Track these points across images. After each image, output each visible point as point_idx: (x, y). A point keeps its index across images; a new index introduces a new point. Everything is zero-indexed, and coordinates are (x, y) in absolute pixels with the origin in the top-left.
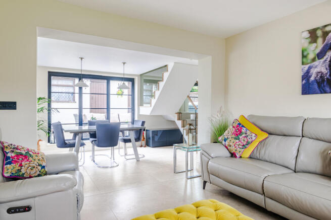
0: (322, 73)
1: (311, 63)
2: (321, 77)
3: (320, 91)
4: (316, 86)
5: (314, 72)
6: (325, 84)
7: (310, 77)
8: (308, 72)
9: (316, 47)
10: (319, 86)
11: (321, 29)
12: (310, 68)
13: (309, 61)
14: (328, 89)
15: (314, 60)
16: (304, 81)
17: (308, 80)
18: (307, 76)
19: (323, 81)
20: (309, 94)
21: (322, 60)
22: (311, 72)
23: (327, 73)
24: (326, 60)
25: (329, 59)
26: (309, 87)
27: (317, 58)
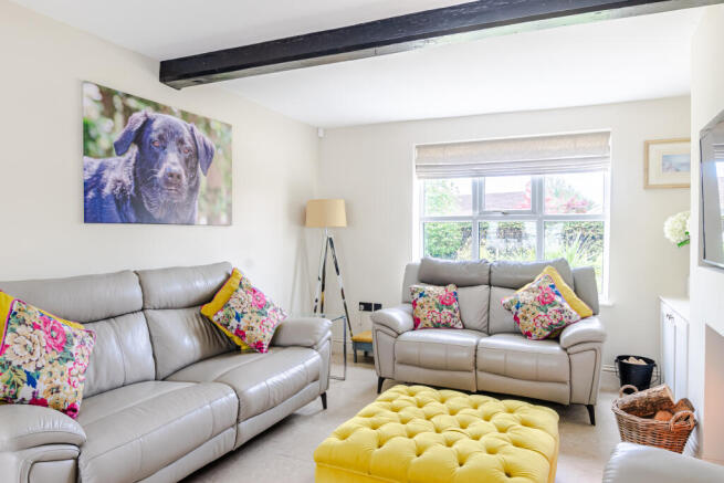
0: (123, 185)
1: (103, 157)
2: (122, 190)
3: (121, 217)
4: (113, 207)
5: (110, 177)
6: (128, 204)
7: (103, 186)
8: (98, 174)
9: (113, 129)
10: (119, 208)
11: (122, 98)
12: (102, 168)
13: (101, 153)
14: (132, 216)
15: (108, 153)
16: (91, 194)
17: (99, 192)
18: (97, 182)
19: (125, 198)
20: (101, 222)
21: (123, 159)
22: (104, 176)
23: (130, 186)
24: (129, 161)
25: (133, 160)
26: (102, 208)
27: (114, 152)
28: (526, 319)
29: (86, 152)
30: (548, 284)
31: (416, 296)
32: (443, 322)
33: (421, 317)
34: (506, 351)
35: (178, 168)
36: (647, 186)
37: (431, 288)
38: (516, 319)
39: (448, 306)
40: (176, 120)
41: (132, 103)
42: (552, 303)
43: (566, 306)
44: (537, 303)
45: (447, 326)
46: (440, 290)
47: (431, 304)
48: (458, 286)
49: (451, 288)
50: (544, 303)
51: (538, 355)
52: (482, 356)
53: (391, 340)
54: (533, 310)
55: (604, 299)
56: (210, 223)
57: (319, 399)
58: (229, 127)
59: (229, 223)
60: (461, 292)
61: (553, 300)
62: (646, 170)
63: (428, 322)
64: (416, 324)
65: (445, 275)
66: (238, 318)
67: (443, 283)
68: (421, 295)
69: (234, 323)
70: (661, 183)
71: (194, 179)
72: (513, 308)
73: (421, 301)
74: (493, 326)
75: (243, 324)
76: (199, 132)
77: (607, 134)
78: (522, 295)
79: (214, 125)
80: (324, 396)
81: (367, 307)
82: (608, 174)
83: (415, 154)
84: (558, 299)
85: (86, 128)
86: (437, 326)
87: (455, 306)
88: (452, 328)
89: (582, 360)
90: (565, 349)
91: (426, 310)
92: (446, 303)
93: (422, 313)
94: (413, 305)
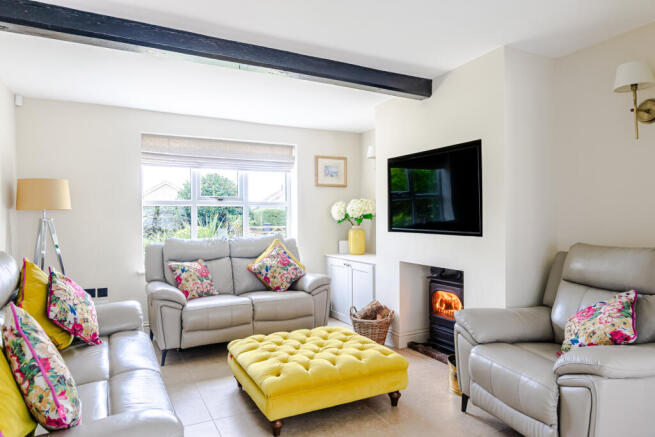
28: (274, 277)
30: (282, 252)
31: (179, 272)
32: (205, 290)
33: (189, 289)
36: (318, 185)
37: (189, 264)
38: (266, 279)
39: (206, 277)
42: (289, 264)
43: (297, 265)
44: (280, 265)
45: (209, 294)
46: (195, 265)
47: (193, 277)
48: (206, 261)
49: (202, 263)
50: (284, 265)
54: (278, 270)
60: (209, 265)
61: (289, 262)
62: (317, 175)
63: (194, 293)
64: (187, 295)
65: (194, 253)
66: (73, 311)
67: (195, 259)
68: (183, 271)
69: (70, 317)
70: (325, 183)
72: (264, 271)
73: (184, 275)
74: (238, 289)
75: (79, 317)
78: (267, 261)
84: (292, 262)
86: (201, 295)
87: (210, 276)
88: (212, 295)
90: (310, 293)
91: (191, 282)
92: (204, 275)
93: (189, 286)
94: (178, 282)
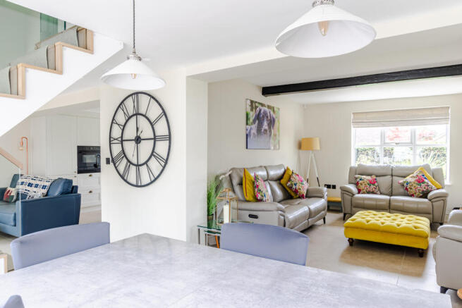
11: (255, 103)
12: (251, 129)
13: (250, 124)
21: (255, 125)
25: (257, 126)
28: (411, 189)
29: (247, 124)
30: (421, 175)
31: (358, 180)
32: (371, 191)
33: (361, 189)
34: (403, 201)
35: (267, 128)
37: (364, 177)
38: (406, 189)
39: (373, 184)
40: (266, 109)
41: (257, 104)
42: (423, 182)
43: (430, 183)
44: (416, 182)
45: (373, 193)
46: (369, 178)
47: (365, 183)
48: (377, 176)
49: (374, 177)
50: (419, 182)
51: (418, 203)
52: (393, 204)
53: (350, 197)
54: (415, 185)
55: (447, 182)
56: (274, 149)
57: (322, 220)
58: (279, 109)
59: (279, 149)
60: (378, 178)
61: (423, 181)
63: (365, 191)
64: (359, 191)
65: (370, 172)
66: (295, 185)
67: (370, 175)
68: (361, 179)
69: (294, 187)
71: (270, 131)
72: (405, 184)
73: (361, 182)
75: (297, 187)
76: (272, 113)
77: (449, 107)
78: (409, 179)
79: (275, 109)
80: (324, 219)
81: (328, 186)
82: (449, 125)
83: (352, 115)
84: (426, 181)
85: (247, 115)
86: (368, 193)
87: (376, 184)
88: (376, 193)
89: (438, 204)
90: (430, 200)
91: (363, 186)
92: (372, 183)
93: (362, 187)
94: (357, 184)
